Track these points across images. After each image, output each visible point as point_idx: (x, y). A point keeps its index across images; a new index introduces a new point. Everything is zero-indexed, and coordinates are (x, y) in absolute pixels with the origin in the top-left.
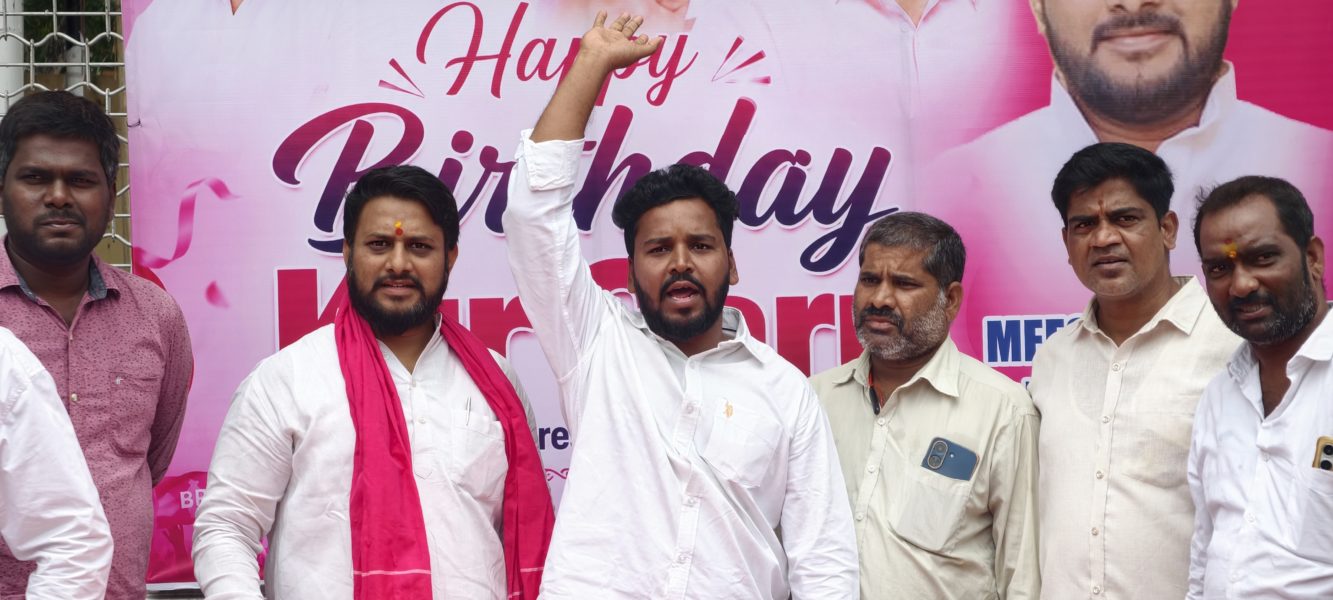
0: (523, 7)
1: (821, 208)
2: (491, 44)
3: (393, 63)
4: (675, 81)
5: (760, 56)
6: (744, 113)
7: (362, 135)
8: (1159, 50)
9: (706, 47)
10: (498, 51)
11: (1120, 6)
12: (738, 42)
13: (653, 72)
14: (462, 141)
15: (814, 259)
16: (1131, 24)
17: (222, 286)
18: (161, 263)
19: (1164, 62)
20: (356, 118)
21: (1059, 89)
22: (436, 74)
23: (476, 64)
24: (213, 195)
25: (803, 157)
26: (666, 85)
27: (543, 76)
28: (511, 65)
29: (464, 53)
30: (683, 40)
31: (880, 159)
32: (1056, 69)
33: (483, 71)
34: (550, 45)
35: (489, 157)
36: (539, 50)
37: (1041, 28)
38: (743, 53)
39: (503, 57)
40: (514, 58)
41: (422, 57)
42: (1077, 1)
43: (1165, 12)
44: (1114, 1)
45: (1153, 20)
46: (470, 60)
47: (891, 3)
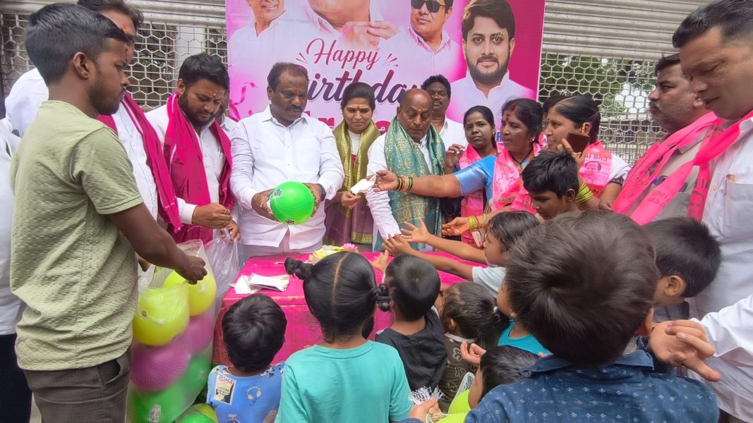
0: (335, 41)
2: (326, 50)
3: (300, 54)
4: (374, 64)
5: (396, 59)
6: (391, 74)
8: (492, 66)
9: (382, 57)
10: (328, 52)
11: (484, 54)
12: (391, 55)
13: (368, 61)
14: (318, 76)
16: (486, 58)
17: (252, 110)
18: (237, 104)
19: (493, 69)
21: (468, 73)
22: (312, 57)
24: (250, 86)
26: (372, 65)
27: (340, 60)
29: (319, 53)
30: (376, 53)
32: (468, 68)
33: (324, 58)
34: (342, 52)
35: (324, 80)
37: (465, 58)
38: (392, 58)
39: (329, 54)
40: (332, 55)
41: (307, 52)
42: (475, 51)
43: (494, 56)
44: (483, 52)
45: (491, 58)
46: (321, 54)
47: (429, 48)
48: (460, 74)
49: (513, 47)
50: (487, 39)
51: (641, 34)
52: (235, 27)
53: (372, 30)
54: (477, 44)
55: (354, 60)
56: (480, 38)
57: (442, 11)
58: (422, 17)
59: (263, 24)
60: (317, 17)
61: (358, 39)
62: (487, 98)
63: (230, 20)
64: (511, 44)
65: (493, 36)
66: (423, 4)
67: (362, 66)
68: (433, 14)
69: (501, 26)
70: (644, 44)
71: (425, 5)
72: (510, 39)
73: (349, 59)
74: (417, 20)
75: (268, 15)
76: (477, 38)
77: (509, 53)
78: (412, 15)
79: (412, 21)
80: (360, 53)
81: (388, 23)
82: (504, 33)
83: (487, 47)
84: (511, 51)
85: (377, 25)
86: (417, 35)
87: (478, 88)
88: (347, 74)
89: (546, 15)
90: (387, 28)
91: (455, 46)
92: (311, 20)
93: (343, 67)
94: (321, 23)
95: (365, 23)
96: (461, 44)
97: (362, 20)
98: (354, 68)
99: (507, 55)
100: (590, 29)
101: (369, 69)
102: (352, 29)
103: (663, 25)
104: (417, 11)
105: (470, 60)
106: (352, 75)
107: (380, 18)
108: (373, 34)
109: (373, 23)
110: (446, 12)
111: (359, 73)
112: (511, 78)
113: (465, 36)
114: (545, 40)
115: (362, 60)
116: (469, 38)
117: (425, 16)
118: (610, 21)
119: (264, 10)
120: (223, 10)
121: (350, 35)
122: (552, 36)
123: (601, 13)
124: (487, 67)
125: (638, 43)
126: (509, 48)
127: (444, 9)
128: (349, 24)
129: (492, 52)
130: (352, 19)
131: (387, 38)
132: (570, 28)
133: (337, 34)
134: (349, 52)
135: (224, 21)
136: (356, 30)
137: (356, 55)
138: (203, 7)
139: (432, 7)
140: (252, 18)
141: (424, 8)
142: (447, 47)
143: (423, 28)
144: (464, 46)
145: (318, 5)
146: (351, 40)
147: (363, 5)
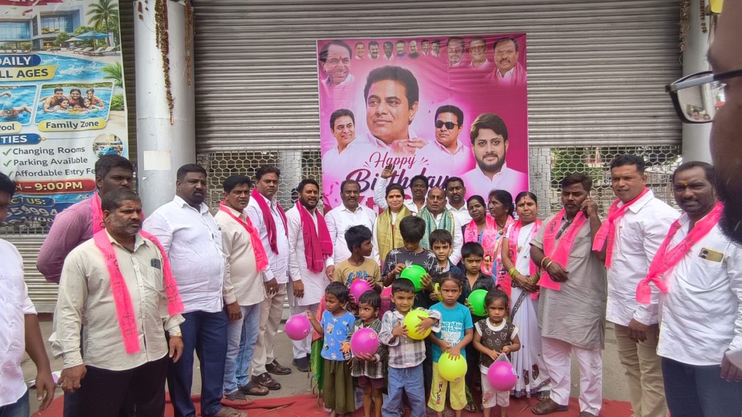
2: (382, 159)
3: (366, 162)
4: (413, 165)
6: (425, 170)
7: (360, 174)
8: (494, 159)
9: (418, 159)
13: (409, 163)
16: (489, 155)
17: (337, 199)
19: (494, 161)
20: (359, 171)
21: (477, 166)
22: (373, 164)
23: (379, 162)
24: (335, 184)
25: (434, 177)
26: (411, 165)
29: (377, 160)
30: (414, 158)
32: (477, 162)
33: (381, 163)
34: (392, 159)
37: (474, 156)
38: (424, 160)
39: (384, 161)
40: (386, 161)
41: (370, 161)
42: (480, 151)
43: (495, 153)
44: (486, 151)
45: (492, 154)
46: (378, 162)
47: (449, 151)
48: (472, 167)
49: (507, 146)
50: (489, 143)
51: (603, 129)
53: (410, 144)
54: (482, 146)
55: (400, 164)
56: (483, 143)
57: (456, 128)
58: (443, 133)
59: (343, 146)
60: (375, 139)
61: (402, 151)
62: (492, 181)
63: (323, 146)
64: (506, 144)
65: (492, 141)
66: (442, 126)
67: (405, 166)
68: (451, 130)
69: (498, 133)
70: (607, 135)
71: (444, 125)
72: (505, 141)
74: (440, 135)
75: (346, 141)
76: (481, 143)
78: (436, 132)
79: (436, 136)
80: (403, 159)
81: (420, 139)
82: (500, 137)
83: (489, 148)
84: (506, 149)
85: (414, 141)
86: (440, 145)
87: (485, 174)
88: (396, 172)
89: (529, 123)
90: (420, 142)
91: (466, 149)
92: (372, 142)
94: (378, 143)
95: (406, 140)
96: (470, 147)
97: (404, 139)
98: (400, 168)
99: (503, 152)
100: (563, 129)
101: (410, 168)
102: (398, 145)
103: (621, 121)
104: (439, 129)
105: (478, 156)
106: (399, 173)
107: (415, 136)
108: (411, 146)
110: (459, 128)
111: (404, 171)
112: (508, 166)
113: (473, 142)
114: (530, 139)
115: (405, 163)
116: (476, 143)
117: (445, 132)
118: (578, 122)
119: (343, 138)
120: (319, 140)
121: (397, 148)
122: (536, 136)
123: (571, 118)
124: (490, 160)
125: (602, 135)
126: (505, 147)
128: (396, 141)
129: (493, 150)
130: (397, 139)
131: (420, 148)
132: (549, 129)
133: (388, 148)
134: (396, 159)
135: (320, 147)
136: (400, 145)
137: (401, 160)
138: (308, 140)
139: (449, 126)
140: (336, 143)
141: (444, 127)
142: (461, 150)
143: (444, 139)
144: (473, 148)
145: (376, 132)
146: (398, 151)
147: (404, 129)
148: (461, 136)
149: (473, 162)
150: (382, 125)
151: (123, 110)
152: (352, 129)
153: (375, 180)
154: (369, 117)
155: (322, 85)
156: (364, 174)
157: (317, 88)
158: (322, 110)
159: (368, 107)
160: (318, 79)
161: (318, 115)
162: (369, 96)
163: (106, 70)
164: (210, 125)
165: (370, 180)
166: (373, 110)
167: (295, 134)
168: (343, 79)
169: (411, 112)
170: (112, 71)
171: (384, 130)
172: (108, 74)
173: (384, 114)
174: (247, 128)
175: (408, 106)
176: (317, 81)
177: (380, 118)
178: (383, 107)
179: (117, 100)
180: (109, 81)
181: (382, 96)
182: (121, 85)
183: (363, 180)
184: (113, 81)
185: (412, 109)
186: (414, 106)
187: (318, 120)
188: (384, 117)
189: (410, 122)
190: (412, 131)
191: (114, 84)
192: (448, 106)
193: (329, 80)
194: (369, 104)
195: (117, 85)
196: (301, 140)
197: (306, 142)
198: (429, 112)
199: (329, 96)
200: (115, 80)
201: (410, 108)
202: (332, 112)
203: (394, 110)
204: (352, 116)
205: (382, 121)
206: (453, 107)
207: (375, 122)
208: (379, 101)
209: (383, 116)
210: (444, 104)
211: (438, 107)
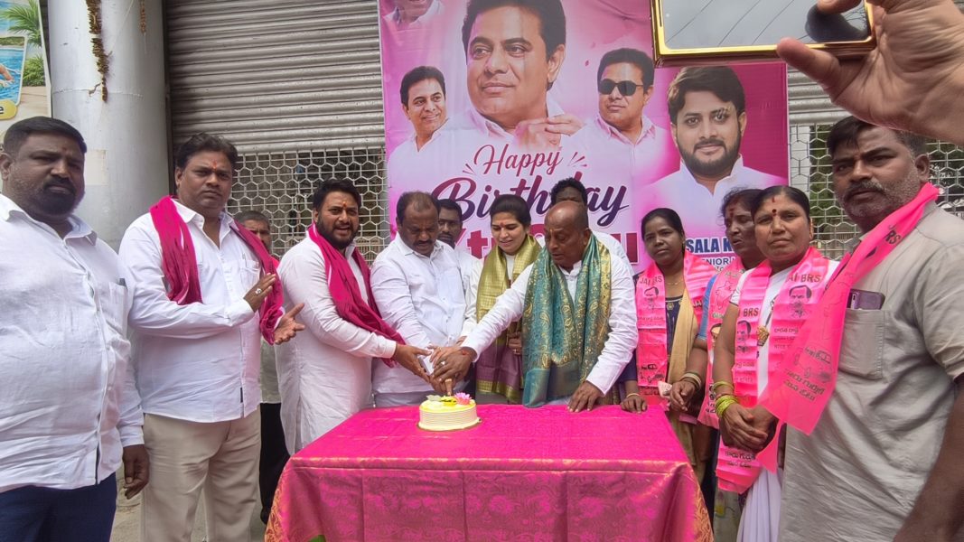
0: (507, 145)
1: (604, 205)
2: (497, 157)
3: (467, 165)
4: (556, 167)
5: (583, 158)
7: (457, 187)
8: (716, 151)
9: (566, 156)
10: (499, 160)
11: (703, 137)
12: (576, 154)
13: (549, 164)
14: (488, 189)
15: (602, 222)
16: (707, 143)
19: (718, 155)
20: (455, 182)
22: (480, 168)
23: (493, 164)
25: (598, 190)
26: (553, 168)
27: (514, 167)
28: (504, 163)
29: (489, 161)
30: (558, 153)
31: (623, 190)
34: (516, 157)
35: (497, 193)
36: (512, 158)
38: (578, 157)
39: (501, 161)
40: (504, 162)
41: (475, 163)
42: (689, 136)
43: (718, 138)
44: (701, 135)
45: (714, 141)
46: (490, 164)
47: (626, 139)
48: (672, 167)
49: (744, 123)
50: (706, 119)
52: (394, 145)
53: (550, 127)
54: (692, 127)
55: (531, 165)
56: (695, 119)
57: (639, 92)
58: (613, 103)
59: (424, 136)
60: (484, 120)
61: (534, 140)
62: (713, 193)
63: (388, 138)
64: (741, 121)
65: (713, 114)
66: (613, 89)
67: (542, 170)
68: (628, 97)
69: (724, 99)
71: (616, 88)
72: (739, 114)
73: (524, 164)
74: (608, 107)
75: (430, 127)
76: (691, 119)
77: (740, 132)
78: (601, 102)
79: (601, 108)
80: (538, 156)
81: (570, 117)
82: (730, 107)
83: (707, 129)
84: (743, 129)
85: (558, 120)
86: (608, 126)
87: (698, 182)
88: (523, 182)
90: (570, 122)
91: (660, 132)
92: (479, 126)
93: (518, 175)
94: (489, 127)
95: (543, 120)
96: (668, 129)
97: (537, 117)
98: (531, 174)
99: (736, 136)
101: (551, 173)
102: (527, 129)
104: (607, 96)
105: (684, 147)
106: (530, 184)
107: (560, 112)
108: (552, 134)
109: (551, 118)
110: (645, 92)
111: (539, 180)
112: (746, 164)
113: (674, 119)
114: (790, 109)
115: (541, 163)
116: (681, 118)
117: (618, 101)
119: (424, 121)
120: (382, 127)
121: (525, 136)
122: (804, 102)
124: (709, 154)
126: (739, 125)
127: (642, 91)
128: (523, 123)
129: (714, 133)
130: (526, 118)
131: (569, 134)
133: (509, 137)
134: (524, 156)
135: (383, 140)
136: (532, 130)
137: (533, 159)
138: (362, 128)
139: (626, 88)
140: (412, 132)
141: (616, 93)
142: (649, 136)
143: (617, 115)
144: (673, 131)
145: (485, 107)
146: (527, 142)
147: (539, 99)
148: (650, 108)
149: (676, 157)
150: (497, 94)
151: (43, 84)
152: (441, 103)
153: (485, 198)
154: (472, 80)
155: (385, 25)
156: (465, 187)
157: (377, 32)
158: (386, 71)
159: (471, 61)
160: (378, 15)
161: (379, 82)
162: (471, 40)
163: (13, 15)
164: (196, 109)
165: (476, 199)
166: (480, 66)
167: (340, 118)
168: (424, 9)
169: (552, 66)
170: (21, 15)
171: (500, 104)
172: (17, 23)
173: (500, 72)
174: (259, 111)
175: (545, 54)
176: (376, 20)
177: (492, 81)
178: (497, 60)
179: (32, 67)
180: (19, 34)
181: (496, 37)
182: (38, 41)
183: (462, 199)
184: (25, 34)
185: (553, 59)
186: (557, 54)
187: (379, 90)
188: (500, 78)
189: (549, 86)
190: (555, 103)
191: (27, 39)
192: (623, 51)
193: (398, 15)
194: (472, 54)
195: (31, 41)
196: (350, 129)
197: (359, 133)
198: (587, 63)
199: (400, 43)
200: (28, 31)
201: (550, 57)
202: (405, 73)
203: (519, 64)
204: (439, 78)
205: (497, 85)
206: (633, 51)
207: (482, 88)
208: (491, 49)
209: (499, 76)
210: (616, 46)
211: (605, 53)
